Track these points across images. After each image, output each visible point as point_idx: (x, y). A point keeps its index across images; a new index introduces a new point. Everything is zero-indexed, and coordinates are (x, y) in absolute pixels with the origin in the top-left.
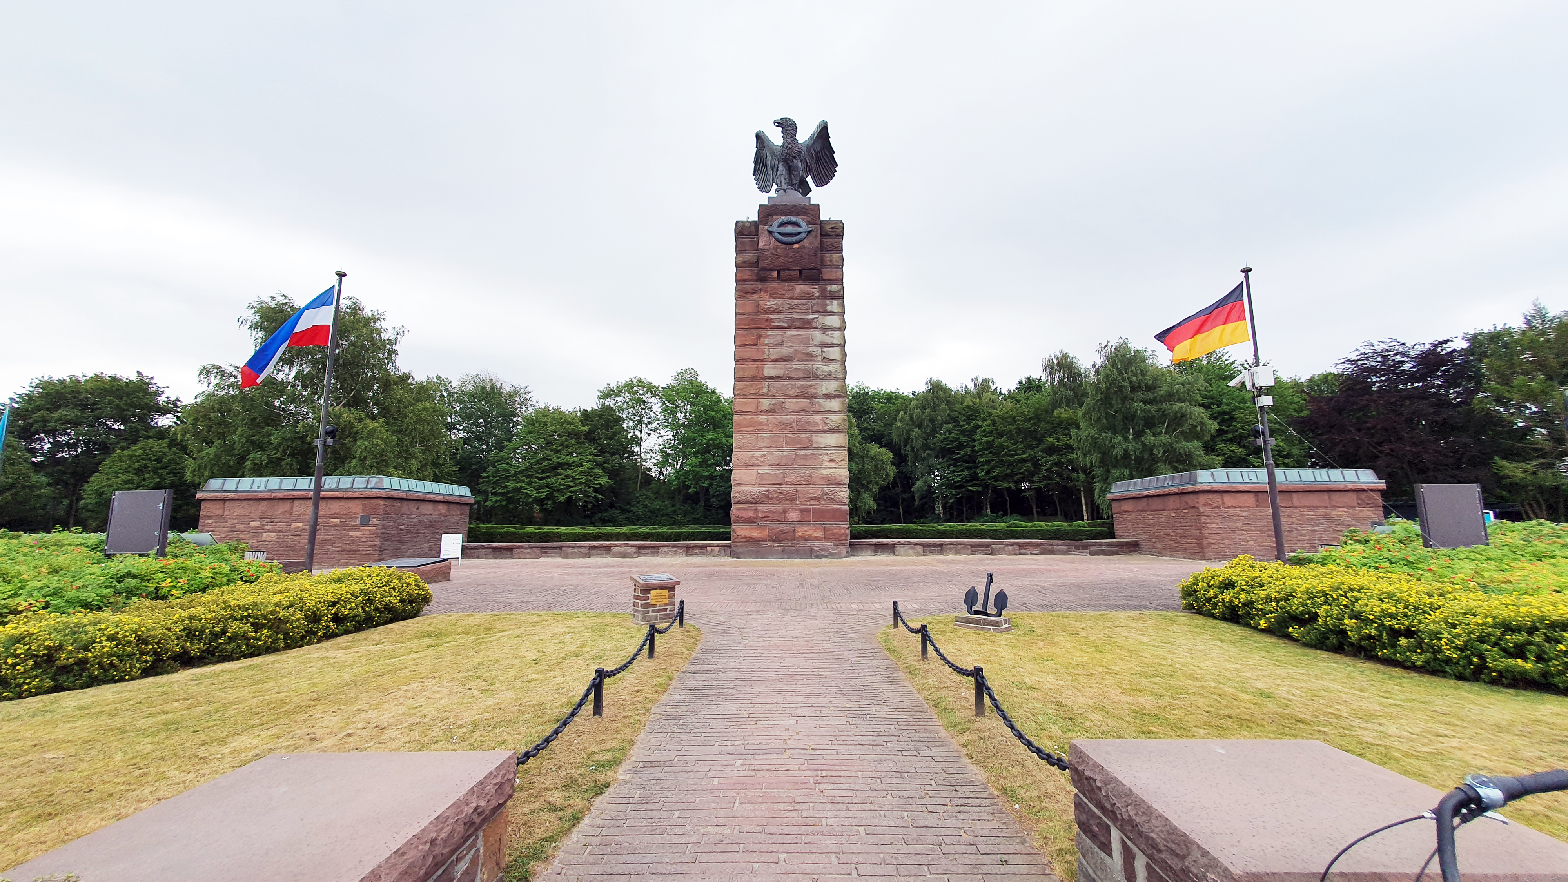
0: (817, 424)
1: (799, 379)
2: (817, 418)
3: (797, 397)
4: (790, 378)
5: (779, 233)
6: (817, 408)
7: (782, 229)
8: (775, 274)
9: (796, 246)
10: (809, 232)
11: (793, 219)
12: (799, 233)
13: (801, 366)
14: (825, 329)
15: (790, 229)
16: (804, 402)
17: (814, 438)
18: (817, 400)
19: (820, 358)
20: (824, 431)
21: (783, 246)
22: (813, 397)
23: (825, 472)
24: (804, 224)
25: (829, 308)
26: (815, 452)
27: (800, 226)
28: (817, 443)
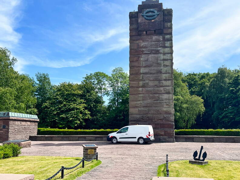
0: (161, 91)
1: (154, 74)
2: (162, 89)
3: (153, 80)
4: (151, 73)
5: (146, 16)
6: (161, 84)
7: (147, 14)
8: (145, 33)
9: (153, 21)
10: (158, 15)
11: (152, 10)
12: (154, 15)
13: (156, 68)
14: (164, 54)
15: (150, 14)
16: (156, 83)
17: (160, 97)
18: (161, 82)
19: (162, 65)
20: (164, 93)
21: (148, 21)
22: (160, 80)
23: (165, 109)
24: (156, 12)
25: (166, 45)
26: (161, 101)
27: (154, 13)
28: (161, 98)
